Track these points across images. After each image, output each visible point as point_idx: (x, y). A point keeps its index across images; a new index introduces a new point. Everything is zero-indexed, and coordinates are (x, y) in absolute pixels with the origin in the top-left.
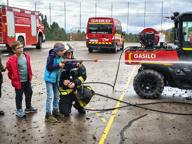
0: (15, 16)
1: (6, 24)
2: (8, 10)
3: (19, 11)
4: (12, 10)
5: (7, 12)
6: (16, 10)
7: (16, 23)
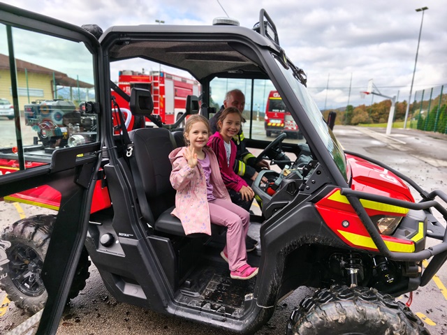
0: (175, 86)
1: (164, 96)
2: (167, 78)
3: (180, 80)
4: (171, 79)
5: (166, 81)
6: (176, 79)
7: (176, 96)
